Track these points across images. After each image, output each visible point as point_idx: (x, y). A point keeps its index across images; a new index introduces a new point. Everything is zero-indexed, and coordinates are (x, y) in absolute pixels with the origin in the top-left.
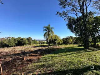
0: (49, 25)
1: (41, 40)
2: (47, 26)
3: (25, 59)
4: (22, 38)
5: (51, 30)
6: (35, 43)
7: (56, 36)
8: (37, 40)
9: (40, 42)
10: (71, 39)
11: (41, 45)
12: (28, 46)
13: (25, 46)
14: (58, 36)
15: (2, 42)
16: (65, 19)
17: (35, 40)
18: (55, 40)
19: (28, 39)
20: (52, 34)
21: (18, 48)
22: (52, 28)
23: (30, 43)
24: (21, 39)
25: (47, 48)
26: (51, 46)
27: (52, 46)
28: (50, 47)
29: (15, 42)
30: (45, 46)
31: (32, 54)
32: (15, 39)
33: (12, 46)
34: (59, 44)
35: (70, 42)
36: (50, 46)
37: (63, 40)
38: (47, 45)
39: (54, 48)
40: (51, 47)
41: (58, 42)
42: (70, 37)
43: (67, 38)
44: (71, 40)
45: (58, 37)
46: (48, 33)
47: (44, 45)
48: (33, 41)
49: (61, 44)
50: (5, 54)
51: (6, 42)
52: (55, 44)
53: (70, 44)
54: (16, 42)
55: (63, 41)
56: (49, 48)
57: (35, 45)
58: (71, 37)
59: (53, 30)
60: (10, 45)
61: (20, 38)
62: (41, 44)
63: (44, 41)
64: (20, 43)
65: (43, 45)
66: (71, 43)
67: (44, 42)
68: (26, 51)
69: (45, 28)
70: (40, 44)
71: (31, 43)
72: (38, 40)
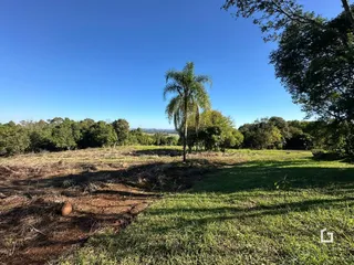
0: (190, 67)
1: (160, 131)
2: (180, 70)
3: (67, 210)
4: (96, 121)
5: (198, 88)
6: (140, 142)
7: (214, 115)
8: (146, 131)
9: (156, 137)
10: (276, 128)
11: (158, 147)
12: (115, 149)
13: (105, 149)
14: (224, 114)
15: (34, 133)
16: (264, 29)
17: (138, 130)
18: (212, 130)
19: (115, 125)
20: (202, 104)
21: (80, 156)
22: (200, 80)
23: (121, 140)
24: (94, 126)
25: (180, 158)
26: (197, 151)
27: (199, 155)
28: (190, 156)
29: (73, 134)
30: (172, 153)
31: (111, 186)
32: (73, 126)
33: (65, 149)
34: (226, 145)
35: (271, 140)
36: (190, 151)
37: (243, 133)
38: (181, 148)
39: (206, 162)
40: (197, 156)
41: (223, 137)
42: (273, 119)
43: (261, 124)
44: (277, 134)
45: (222, 120)
46: (186, 99)
47: (172, 147)
48: (133, 132)
49: (236, 147)
50: (24, 175)
51: (47, 135)
52: (209, 145)
53: (268, 148)
54: (79, 134)
55: (242, 137)
56: (188, 161)
57: (140, 147)
58: (276, 122)
59: (206, 86)
60: (58, 145)
61: (89, 121)
62: (162, 143)
63: (170, 135)
64: (90, 137)
65: (167, 147)
66: (275, 146)
67: (170, 139)
68: (99, 169)
69: (171, 81)
70: (156, 144)
71: (127, 141)
72: (150, 131)
